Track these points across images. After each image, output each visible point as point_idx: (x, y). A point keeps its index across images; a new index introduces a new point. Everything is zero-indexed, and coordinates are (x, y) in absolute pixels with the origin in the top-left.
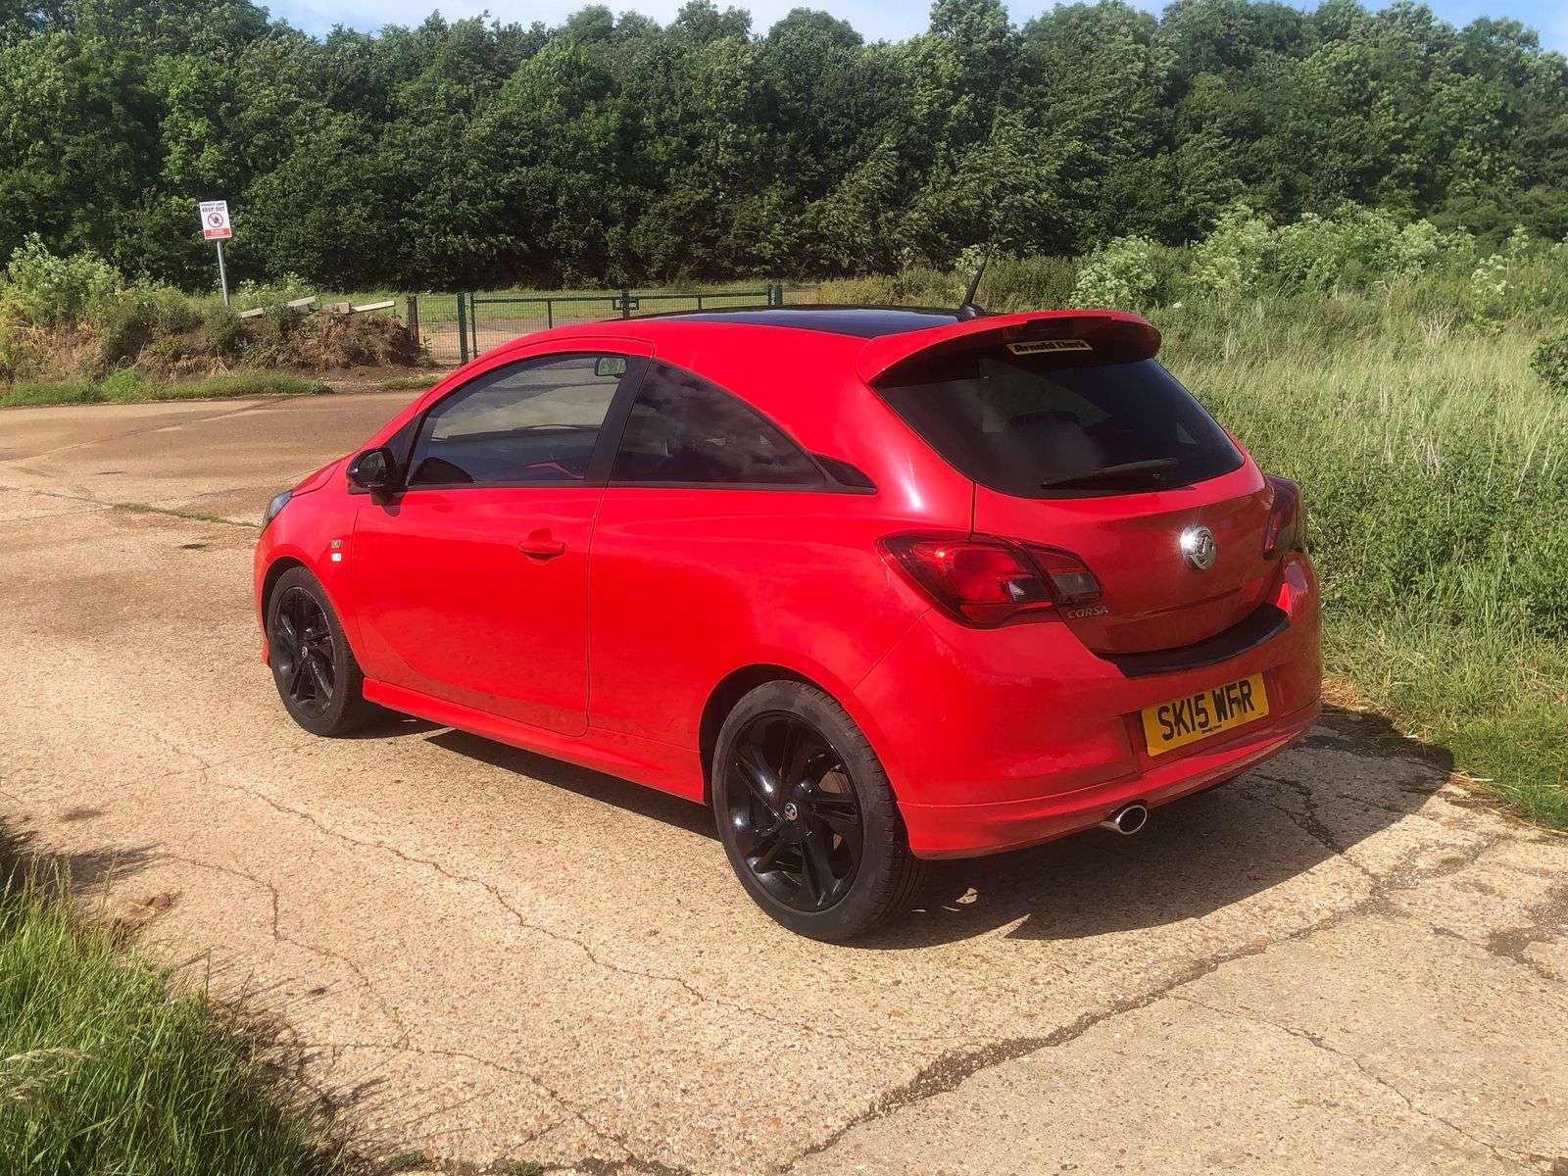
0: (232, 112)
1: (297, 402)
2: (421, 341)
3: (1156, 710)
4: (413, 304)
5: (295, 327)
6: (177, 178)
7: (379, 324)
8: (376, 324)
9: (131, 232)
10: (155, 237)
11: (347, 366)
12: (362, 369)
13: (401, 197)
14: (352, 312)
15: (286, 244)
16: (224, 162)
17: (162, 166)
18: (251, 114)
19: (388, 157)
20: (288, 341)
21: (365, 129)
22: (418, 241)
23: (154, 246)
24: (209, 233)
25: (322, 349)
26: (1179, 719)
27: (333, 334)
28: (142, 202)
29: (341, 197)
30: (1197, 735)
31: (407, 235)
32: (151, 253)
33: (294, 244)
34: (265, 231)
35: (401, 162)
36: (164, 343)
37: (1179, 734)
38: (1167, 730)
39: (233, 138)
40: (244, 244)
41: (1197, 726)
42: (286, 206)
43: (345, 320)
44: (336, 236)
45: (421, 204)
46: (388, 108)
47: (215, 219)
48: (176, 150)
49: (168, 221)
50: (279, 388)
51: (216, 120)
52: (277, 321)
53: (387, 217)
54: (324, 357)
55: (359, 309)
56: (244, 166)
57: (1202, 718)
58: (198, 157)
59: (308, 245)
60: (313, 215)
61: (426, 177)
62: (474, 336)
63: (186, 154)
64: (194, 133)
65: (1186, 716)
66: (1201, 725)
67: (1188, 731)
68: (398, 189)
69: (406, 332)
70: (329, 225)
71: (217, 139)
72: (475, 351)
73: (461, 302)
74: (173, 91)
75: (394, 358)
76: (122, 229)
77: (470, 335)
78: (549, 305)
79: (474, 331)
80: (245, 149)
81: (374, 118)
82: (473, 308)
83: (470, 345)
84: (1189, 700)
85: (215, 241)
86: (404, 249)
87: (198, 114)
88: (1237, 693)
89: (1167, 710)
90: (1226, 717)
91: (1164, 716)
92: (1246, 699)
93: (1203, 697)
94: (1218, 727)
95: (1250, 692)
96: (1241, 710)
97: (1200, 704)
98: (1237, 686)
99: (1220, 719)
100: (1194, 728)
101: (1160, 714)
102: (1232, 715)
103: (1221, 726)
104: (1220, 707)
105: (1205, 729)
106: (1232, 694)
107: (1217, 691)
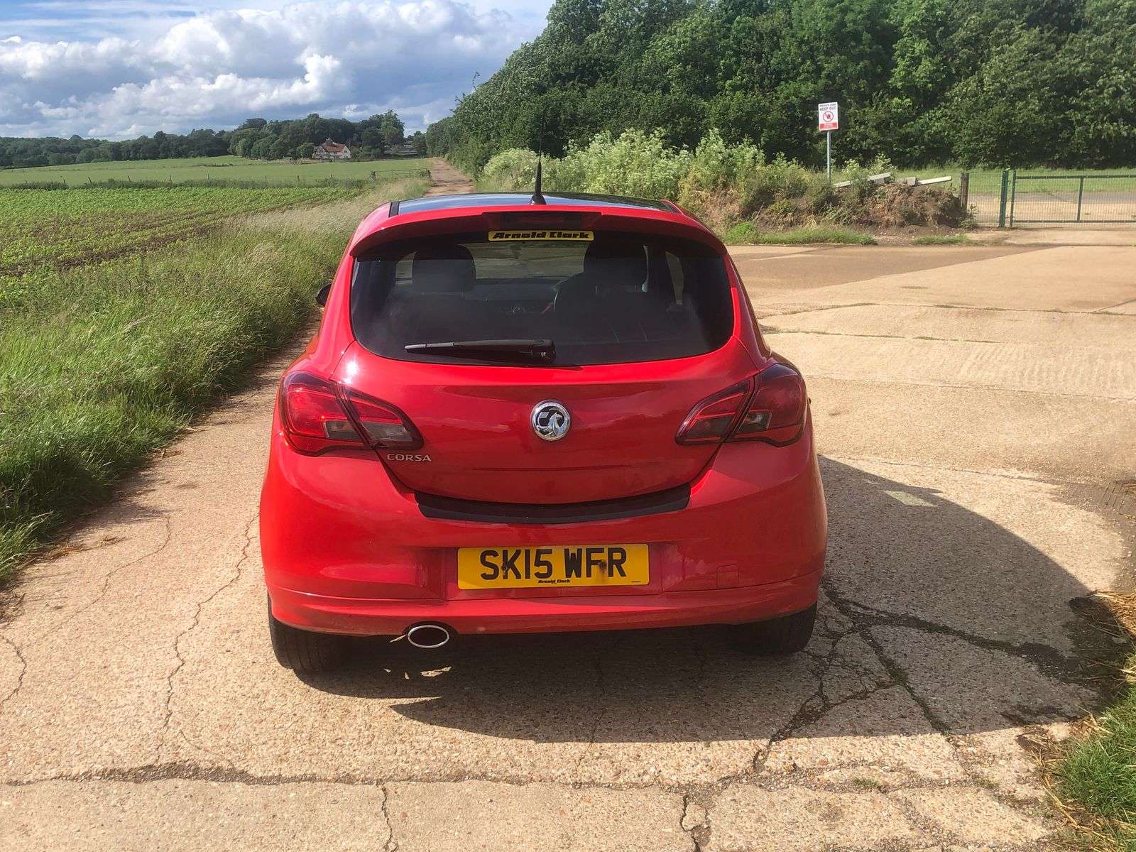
0: (945, 34)
1: (844, 250)
2: (968, 207)
4: (966, 179)
5: (870, 195)
6: (899, 84)
7: (935, 195)
8: (933, 194)
9: (861, 124)
10: (877, 128)
11: (902, 225)
12: (912, 227)
13: (1071, 93)
14: (917, 184)
15: (970, 132)
16: (935, 71)
17: (890, 75)
18: (962, 33)
19: (1064, 62)
20: (863, 205)
21: (1050, 40)
22: (1078, 129)
23: (874, 134)
24: (822, 126)
25: (886, 212)
26: (509, 564)
27: (897, 200)
28: (871, 103)
29: (1021, 94)
30: (533, 582)
31: (1068, 123)
32: (872, 138)
33: (977, 131)
34: (957, 121)
35: (1076, 66)
36: (780, 203)
37: (506, 577)
38: (490, 571)
39: (945, 53)
40: (940, 132)
41: (532, 575)
42: (976, 103)
43: (909, 191)
44: (1009, 126)
45: (1087, 98)
46: (1072, 22)
47: (828, 115)
48: (902, 63)
49: (888, 116)
50: (838, 240)
51: (934, 41)
52: (856, 191)
53: (1055, 109)
54: (886, 218)
55: (923, 182)
56: (950, 74)
57: (543, 569)
58: (917, 69)
59: (988, 132)
60: (996, 109)
61: (1095, 75)
62: (1012, 205)
63: (909, 67)
64: (917, 51)
65: (519, 564)
66: (538, 575)
67: (518, 576)
68: (1068, 86)
69: (957, 201)
70: (1007, 116)
71: (932, 55)
72: (1012, 217)
73: (1005, 177)
74: (907, 21)
75: (941, 220)
76: (856, 122)
77: (1008, 205)
78: (1082, 181)
79: (1013, 201)
80: (952, 61)
81: (1060, 32)
82: (1014, 183)
83: (1008, 213)
84: (527, 552)
85: (826, 132)
86: (1065, 135)
87: (921, 36)
88: (604, 557)
89: (495, 554)
90: (579, 575)
91: (489, 559)
92: (616, 565)
93: (550, 552)
94: (563, 581)
95: (623, 559)
96: (604, 572)
97: (544, 558)
98: (606, 551)
99: (568, 575)
100: (528, 576)
101: (483, 556)
102: (589, 575)
103: (568, 581)
104: (572, 565)
105: (543, 580)
106: (594, 557)
107: (573, 550)
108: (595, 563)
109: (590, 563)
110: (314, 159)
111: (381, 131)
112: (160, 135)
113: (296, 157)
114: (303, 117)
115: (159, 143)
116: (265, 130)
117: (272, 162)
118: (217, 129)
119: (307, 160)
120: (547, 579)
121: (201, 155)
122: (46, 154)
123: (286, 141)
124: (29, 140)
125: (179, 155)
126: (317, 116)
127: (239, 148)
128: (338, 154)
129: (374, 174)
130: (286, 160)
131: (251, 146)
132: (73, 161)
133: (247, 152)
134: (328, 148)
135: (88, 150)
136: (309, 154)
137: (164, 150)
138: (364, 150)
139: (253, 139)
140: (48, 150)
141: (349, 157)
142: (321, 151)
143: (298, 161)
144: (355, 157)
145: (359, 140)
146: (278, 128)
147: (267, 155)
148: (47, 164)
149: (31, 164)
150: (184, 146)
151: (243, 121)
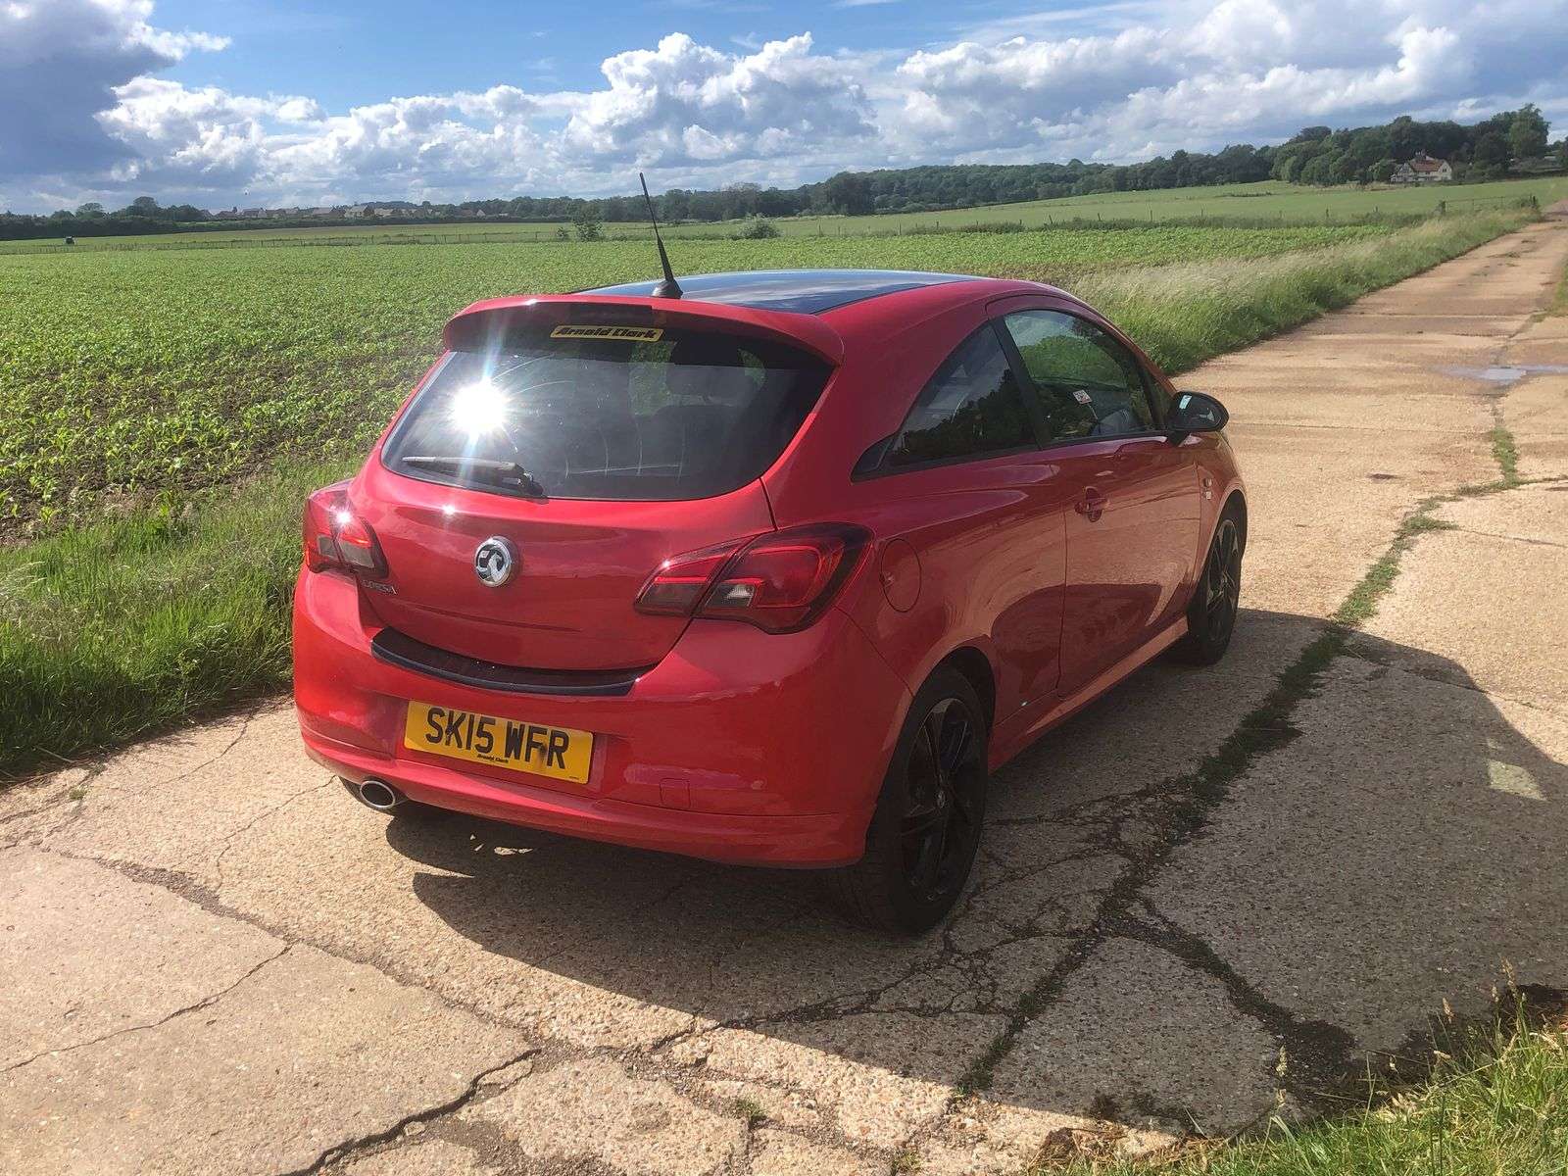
3: (428, 707)
26: (453, 729)
30: (472, 755)
37: (448, 743)
38: (435, 733)
41: (473, 747)
57: (484, 742)
65: (463, 730)
66: (479, 748)
67: (460, 746)
84: (472, 717)
88: (545, 740)
89: (442, 714)
90: (517, 757)
91: (436, 718)
92: (554, 751)
93: (493, 723)
94: (501, 761)
95: (565, 747)
96: (542, 760)
97: (486, 728)
98: (549, 732)
99: (508, 755)
100: (468, 747)
101: (431, 714)
102: (527, 759)
103: (507, 761)
104: (513, 742)
105: (483, 754)
106: (537, 738)
107: (516, 725)
108: (535, 745)
109: (531, 744)
110: (1393, 183)
111: (1509, 137)
112: (1181, 156)
113: (1365, 180)
114: (1387, 121)
115: (1177, 166)
116: (1327, 143)
117: (1327, 189)
118: (1258, 144)
119: (1383, 185)
120: (486, 755)
121: (1231, 181)
122: (1036, 186)
123: (1354, 158)
124: (1018, 167)
125: (1202, 181)
126: (1408, 119)
127: (1285, 170)
128: (1432, 174)
129: (1443, 204)
130: (1352, 185)
131: (1301, 168)
132: (1068, 193)
133: (1296, 176)
134: (1418, 166)
135: (1087, 178)
136: (1386, 176)
137: (1183, 175)
138: (1474, 167)
139: (1308, 155)
140: (1040, 179)
141: (1449, 178)
142: (1406, 171)
143: (1369, 186)
144: (1459, 178)
145: (1471, 151)
146: (1346, 139)
147: (1324, 179)
148: (1036, 198)
149: (1017, 199)
150: (1210, 169)
151: (1298, 131)
